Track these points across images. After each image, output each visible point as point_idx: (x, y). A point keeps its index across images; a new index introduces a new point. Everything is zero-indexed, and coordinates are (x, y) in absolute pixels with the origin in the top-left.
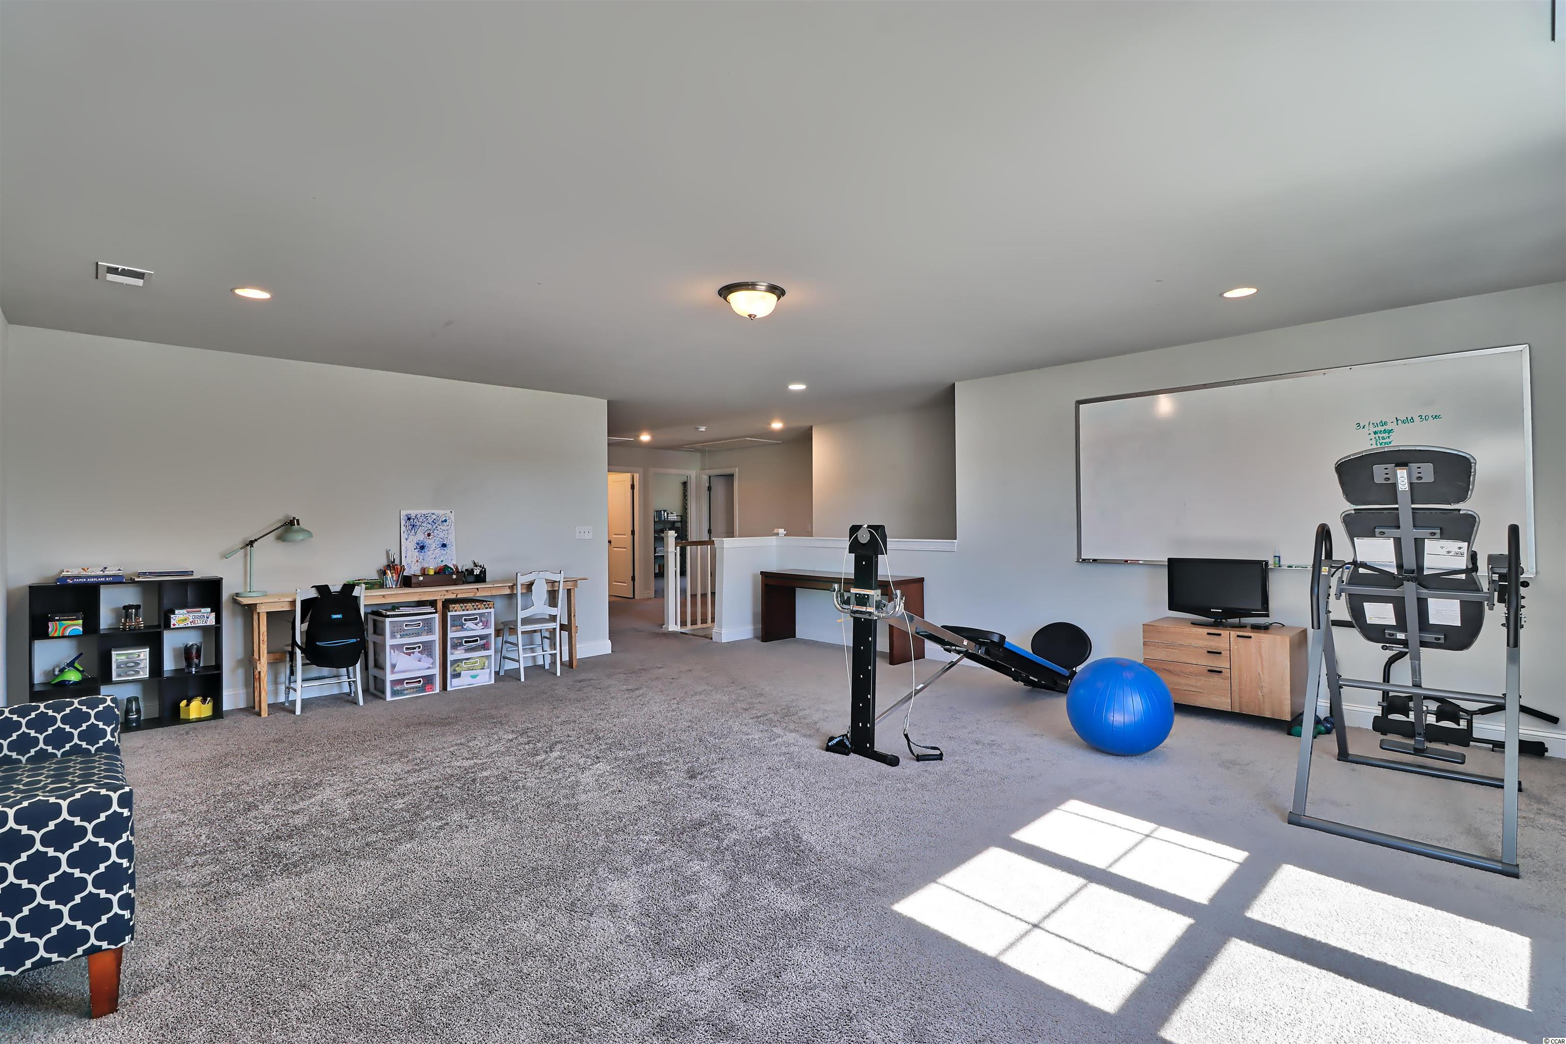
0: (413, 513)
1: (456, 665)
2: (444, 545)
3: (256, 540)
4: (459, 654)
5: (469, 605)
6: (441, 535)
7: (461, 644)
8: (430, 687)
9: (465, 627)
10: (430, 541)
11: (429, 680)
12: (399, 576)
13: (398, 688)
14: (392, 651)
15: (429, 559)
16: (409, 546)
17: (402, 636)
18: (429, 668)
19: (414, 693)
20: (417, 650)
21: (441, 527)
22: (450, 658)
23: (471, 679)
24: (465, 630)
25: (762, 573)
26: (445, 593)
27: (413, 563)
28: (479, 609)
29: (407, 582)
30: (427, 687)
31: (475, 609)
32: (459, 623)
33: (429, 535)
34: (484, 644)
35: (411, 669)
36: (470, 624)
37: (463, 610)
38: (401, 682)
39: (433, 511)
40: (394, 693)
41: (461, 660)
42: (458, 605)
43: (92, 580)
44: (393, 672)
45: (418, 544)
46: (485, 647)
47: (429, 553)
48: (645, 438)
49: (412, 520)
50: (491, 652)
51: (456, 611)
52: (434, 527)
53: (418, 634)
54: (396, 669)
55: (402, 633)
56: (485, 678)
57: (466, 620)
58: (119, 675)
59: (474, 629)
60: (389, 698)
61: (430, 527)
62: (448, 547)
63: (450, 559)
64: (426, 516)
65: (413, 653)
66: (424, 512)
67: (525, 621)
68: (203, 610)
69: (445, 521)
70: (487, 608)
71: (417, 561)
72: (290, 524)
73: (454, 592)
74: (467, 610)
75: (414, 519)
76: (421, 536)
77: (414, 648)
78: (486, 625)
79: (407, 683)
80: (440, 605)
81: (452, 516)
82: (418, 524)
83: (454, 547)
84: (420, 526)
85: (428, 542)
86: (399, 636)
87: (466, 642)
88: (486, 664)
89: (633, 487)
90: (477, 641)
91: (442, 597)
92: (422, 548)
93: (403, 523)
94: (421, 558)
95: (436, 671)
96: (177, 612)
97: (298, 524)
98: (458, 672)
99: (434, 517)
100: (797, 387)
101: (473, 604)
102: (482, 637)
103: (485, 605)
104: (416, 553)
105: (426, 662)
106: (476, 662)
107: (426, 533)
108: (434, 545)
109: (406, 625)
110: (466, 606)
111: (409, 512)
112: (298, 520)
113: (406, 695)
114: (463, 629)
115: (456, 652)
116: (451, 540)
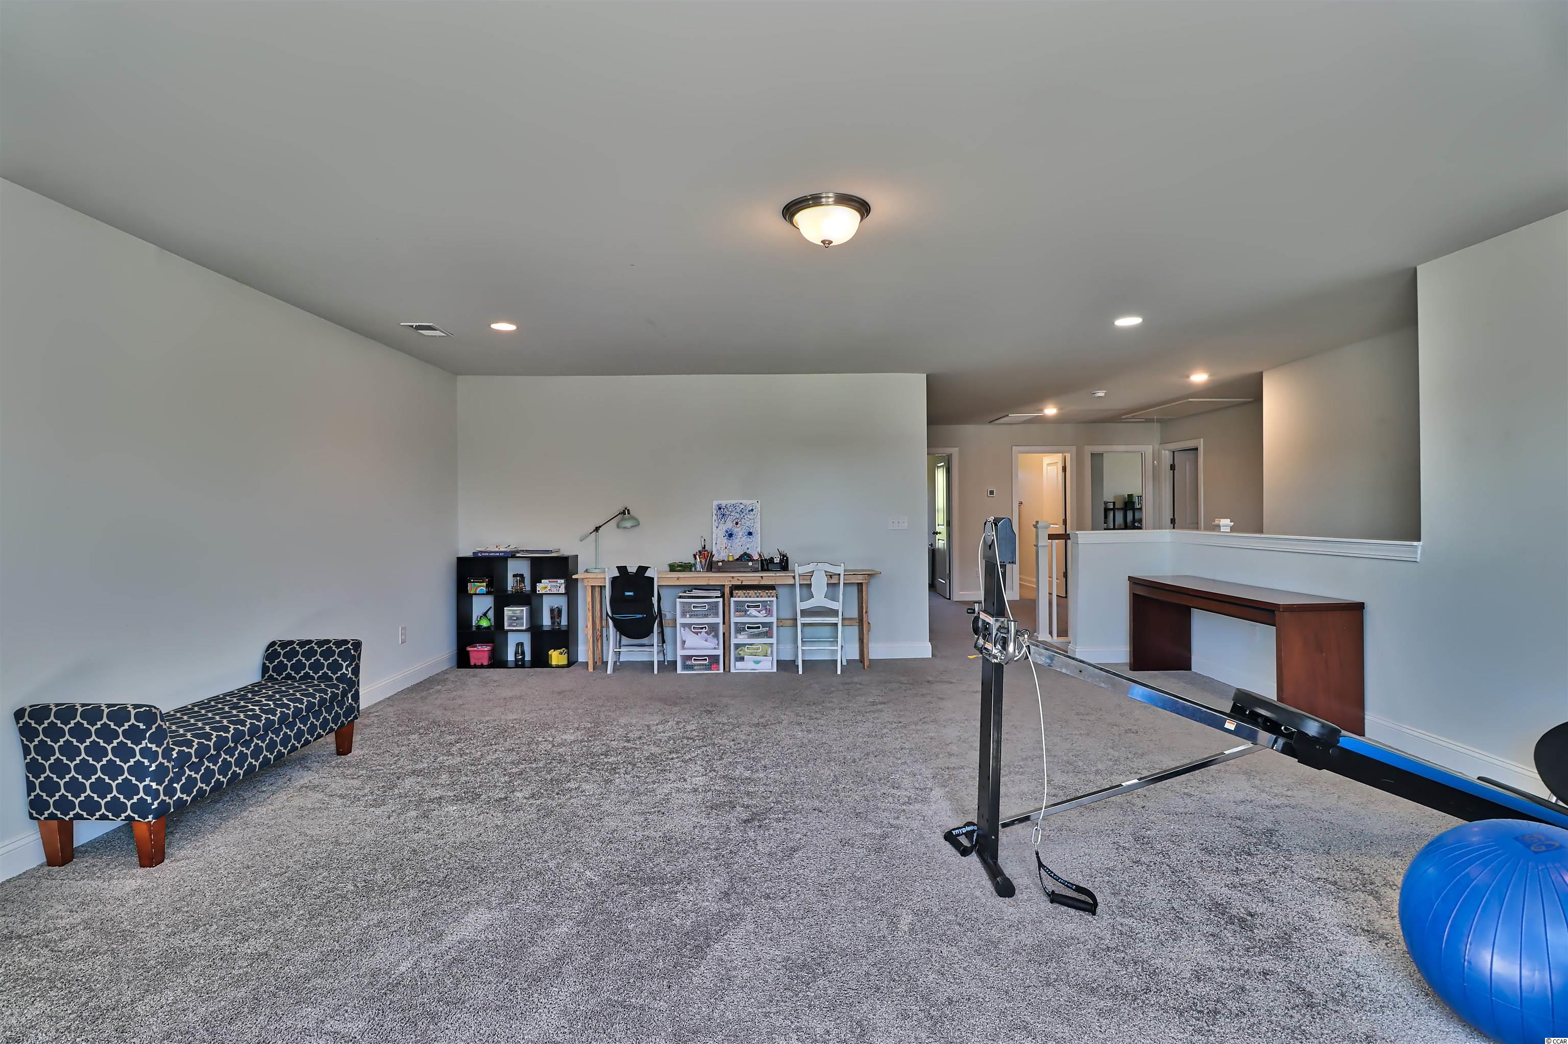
0: (724, 503)
1: (739, 649)
2: (750, 534)
3: (600, 527)
4: (742, 639)
5: (752, 592)
6: (748, 524)
7: (744, 630)
8: (715, 666)
9: (748, 613)
10: (738, 529)
11: (714, 659)
12: (706, 561)
13: (688, 663)
14: (682, 629)
15: (736, 546)
16: (718, 533)
17: (691, 616)
18: (715, 648)
19: (703, 669)
20: (704, 630)
21: (748, 516)
22: (734, 641)
23: (753, 664)
24: (749, 616)
25: (1130, 578)
26: (731, 579)
27: (722, 549)
28: (761, 597)
29: (711, 566)
30: (713, 666)
31: (758, 597)
32: (741, 609)
33: (737, 523)
34: (767, 632)
35: (698, 647)
36: (752, 611)
37: (746, 597)
38: (689, 657)
39: (741, 501)
40: (686, 667)
41: (745, 645)
42: (741, 592)
43: (498, 554)
44: (683, 648)
45: (727, 532)
46: (768, 634)
47: (737, 541)
48: (1050, 411)
49: (722, 510)
50: (773, 640)
51: (739, 597)
52: (742, 516)
53: (706, 616)
54: (686, 646)
55: (690, 613)
56: (767, 666)
57: (748, 606)
58: (509, 626)
59: (757, 616)
60: (679, 671)
61: (738, 516)
62: (754, 535)
63: (755, 547)
64: (734, 506)
65: (701, 632)
66: (733, 502)
67: (805, 613)
68: (559, 581)
69: (752, 510)
70: (769, 597)
71: (726, 548)
72: (624, 512)
73: (739, 578)
74: (750, 597)
75: (724, 509)
76: (729, 525)
77: (702, 628)
78: (769, 613)
79: (694, 659)
80: (727, 590)
81: (758, 506)
82: (728, 513)
83: (759, 535)
84: (730, 515)
85: (736, 530)
86: (688, 616)
87: (749, 628)
88: (769, 652)
89: (1064, 469)
90: (759, 628)
91: (729, 583)
92: (731, 535)
93: (715, 512)
94: (729, 545)
95: (720, 652)
96: (543, 581)
97: (629, 513)
98: (742, 655)
99: (742, 506)
100: (1129, 322)
101: (756, 592)
102: (764, 625)
103: (767, 593)
104: (725, 540)
105: (712, 642)
106: (758, 649)
107: (734, 522)
108: (741, 534)
109: (694, 607)
110: (748, 593)
111: (720, 502)
112: (628, 510)
113: (695, 670)
114: (746, 615)
115: (740, 637)
116: (757, 529)
